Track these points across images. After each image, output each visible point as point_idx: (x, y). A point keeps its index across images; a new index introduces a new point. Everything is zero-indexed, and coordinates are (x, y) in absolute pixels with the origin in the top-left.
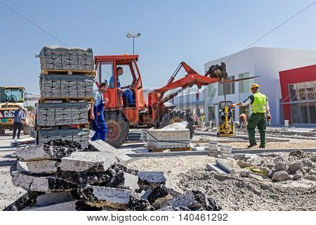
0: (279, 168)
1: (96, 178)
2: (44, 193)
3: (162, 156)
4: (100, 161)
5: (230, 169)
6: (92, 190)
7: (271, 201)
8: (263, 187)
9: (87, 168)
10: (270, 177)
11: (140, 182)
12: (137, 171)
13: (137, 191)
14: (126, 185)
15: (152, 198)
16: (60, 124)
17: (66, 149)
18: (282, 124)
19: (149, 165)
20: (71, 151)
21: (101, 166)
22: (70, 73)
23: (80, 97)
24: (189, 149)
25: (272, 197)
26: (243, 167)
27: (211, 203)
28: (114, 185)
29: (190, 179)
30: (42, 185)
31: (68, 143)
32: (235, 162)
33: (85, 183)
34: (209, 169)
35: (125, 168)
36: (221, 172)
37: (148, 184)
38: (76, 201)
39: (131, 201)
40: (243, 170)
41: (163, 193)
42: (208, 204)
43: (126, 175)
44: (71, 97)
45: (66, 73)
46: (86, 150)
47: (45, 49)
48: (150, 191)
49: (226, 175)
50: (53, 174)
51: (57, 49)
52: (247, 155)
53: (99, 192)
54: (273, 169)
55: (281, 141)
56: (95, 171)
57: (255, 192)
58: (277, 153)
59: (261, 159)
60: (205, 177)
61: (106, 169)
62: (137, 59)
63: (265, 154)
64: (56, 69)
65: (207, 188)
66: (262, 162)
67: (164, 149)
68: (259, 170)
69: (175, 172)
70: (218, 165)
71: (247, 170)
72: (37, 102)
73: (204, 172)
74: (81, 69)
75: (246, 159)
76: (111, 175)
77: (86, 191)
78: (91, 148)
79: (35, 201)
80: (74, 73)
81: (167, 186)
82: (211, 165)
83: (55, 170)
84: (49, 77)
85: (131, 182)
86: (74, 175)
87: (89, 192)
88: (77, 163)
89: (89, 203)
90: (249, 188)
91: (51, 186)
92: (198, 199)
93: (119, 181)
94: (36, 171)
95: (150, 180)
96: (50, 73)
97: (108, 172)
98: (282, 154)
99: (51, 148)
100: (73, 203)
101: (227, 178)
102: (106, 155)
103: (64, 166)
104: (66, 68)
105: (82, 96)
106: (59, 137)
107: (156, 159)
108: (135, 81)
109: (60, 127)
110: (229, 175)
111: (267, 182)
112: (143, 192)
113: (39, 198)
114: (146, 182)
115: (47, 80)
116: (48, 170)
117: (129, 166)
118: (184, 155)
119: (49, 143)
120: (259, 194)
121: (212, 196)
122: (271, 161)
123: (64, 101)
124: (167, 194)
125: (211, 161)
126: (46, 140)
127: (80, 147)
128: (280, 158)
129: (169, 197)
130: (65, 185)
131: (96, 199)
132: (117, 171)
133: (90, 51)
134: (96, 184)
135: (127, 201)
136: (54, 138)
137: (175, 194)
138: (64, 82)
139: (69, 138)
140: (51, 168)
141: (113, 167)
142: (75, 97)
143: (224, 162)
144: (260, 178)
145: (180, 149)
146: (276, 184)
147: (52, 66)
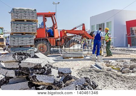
0: (125, 67)
1: (38, 71)
2: (13, 78)
3: (69, 61)
4: (40, 62)
5: (102, 67)
6: (36, 76)
7: (122, 82)
8: (118, 76)
9: (33, 66)
10: (121, 71)
11: (59, 73)
12: (57, 68)
13: (57, 77)
14: (52, 74)
15: (65, 81)
16: (21, 45)
17: (23, 57)
18: (127, 46)
19: (64, 65)
20: (26, 58)
21: (40, 65)
22: (25, 21)
23: (30, 32)
24: (82, 57)
26: (108, 66)
27: (93, 83)
28: (47, 74)
29: (83, 72)
30: (12, 74)
31: (24, 54)
32: (104, 64)
33: (33, 73)
34: (92, 67)
35: (52, 66)
36: (98, 68)
37: (63, 74)
38: (28, 81)
39: (54, 82)
40: (108, 68)
41: (70, 78)
43: (52, 70)
44: (26, 32)
45: (23, 21)
46: (33, 57)
47: (13, 9)
48: (64, 77)
49: (100, 70)
50: (17, 69)
51: (19, 9)
52: (110, 61)
53: (39, 78)
54: (123, 67)
55: (126, 54)
56: (37, 68)
57: (114, 78)
58: (124, 60)
60: (90, 71)
61: (42, 66)
62: (55, 14)
63: (118, 60)
64: (19, 19)
65: (91, 76)
66: (117, 64)
67: (70, 58)
68: (116, 68)
69: (76, 68)
70: (96, 65)
71: (110, 68)
72: (10, 34)
73: (89, 68)
74: (31, 19)
75: (110, 62)
76: (45, 69)
77: (33, 77)
78: (35, 57)
79: (9, 82)
80: (27, 21)
81: (72, 75)
82: (93, 65)
83: (18, 67)
84: (15, 22)
85: (55, 72)
86: (27, 69)
87: (34, 77)
88: (29, 64)
89: (34, 83)
90: (111, 76)
91: (16, 74)
92: (87, 81)
93: (49, 72)
94: (9, 67)
95: (64, 72)
96: (16, 21)
97: (44, 68)
98: (127, 60)
99: (16, 56)
100: (26, 83)
101: (100, 71)
102: (43, 60)
103: (23, 65)
104: (23, 18)
105: (31, 32)
106: (20, 51)
107: (66, 62)
108: (54, 25)
109: (20, 47)
110: (101, 70)
111: (120, 73)
112: (61, 78)
113: (10, 80)
114: (62, 73)
115: (14, 24)
116: (15, 67)
117: (54, 65)
118: (80, 60)
119: (15, 54)
120: (116, 79)
121: (93, 80)
122: (121, 64)
123: (23, 34)
124: (72, 79)
125: (93, 63)
126: (14, 53)
127: (30, 56)
128: (126, 62)
129: (73, 80)
130: (23, 74)
131: (38, 81)
132: (48, 68)
133: (35, 10)
134: (38, 74)
135: (53, 82)
136: (17, 52)
137: (76, 79)
138: (22, 25)
139: (25, 52)
140: (16, 66)
141: (46, 65)
142: (28, 32)
143: (99, 64)
144: (116, 72)
145: (78, 57)
146: (124, 74)
147: (17, 17)
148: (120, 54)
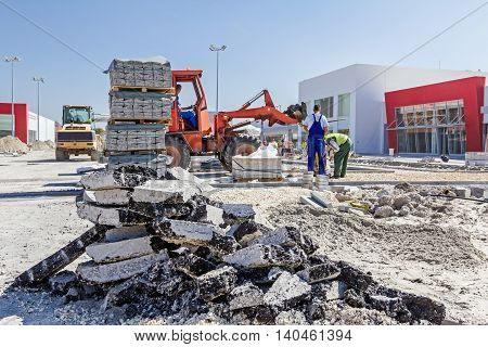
0: (383, 202)
1: (174, 210)
2: (114, 227)
3: (249, 187)
4: (178, 191)
5: (327, 203)
6: (169, 224)
7: (374, 239)
8: (365, 224)
9: (163, 199)
10: (373, 213)
11: (225, 216)
12: (221, 204)
13: (221, 226)
14: (208, 219)
15: (238, 235)
16: (133, 149)
17: (140, 177)
18: (386, 153)
19: (235, 197)
20: (146, 180)
21: (180, 197)
22: (144, 90)
23: (155, 118)
24: (280, 179)
25: (374, 235)
26: (341, 201)
27: (307, 241)
28: (195, 219)
29: (281, 213)
30: (111, 217)
31: (142, 170)
32: (333, 195)
33: (161, 216)
34: (302, 202)
35: (208, 200)
36: (317, 206)
37: (235, 218)
38: (151, 236)
39: (214, 238)
40: (341, 204)
41: (252, 229)
42: (303, 242)
43: (209, 208)
44: (146, 117)
45: (140, 90)
46: (162, 178)
47: (115, 62)
48: (236, 227)
49: (322, 209)
50: (125, 206)
51: (130, 62)
52: (346, 187)
53: (177, 227)
54: (377, 204)
55: (386, 172)
56: (172, 202)
57: (356, 229)
58: (380, 186)
59: (362, 192)
60: (299, 212)
61: (185, 200)
62: (200, 75)
63: (366, 186)
64: (128, 85)
65: (301, 223)
66: (363, 196)
67: (251, 180)
68: (359, 204)
69: (264, 205)
70: (313, 198)
71: (346, 204)
72: (106, 124)
73: (297, 206)
74: (157, 85)
75: (345, 192)
76: (191, 207)
77: (162, 226)
78: (169, 177)
79: (104, 236)
80: (149, 90)
81: (256, 220)
82: (305, 198)
83: (127, 200)
84: (120, 94)
85: (214, 215)
86: (148, 207)
87: (166, 226)
88: (153, 193)
89: (166, 239)
90: (349, 224)
91: (122, 219)
92: (292, 236)
93: (200, 214)
94: (105, 202)
95: (235, 214)
96: (121, 90)
97: (188, 204)
98: (386, 187)
99: (122, 175)
100: (147, 240)
101: (324, 213)
102: (186, 183)
103: (137, 196)
104: (139, 84)
105: (158, 117)
106: (131, 164)
107: (242, 190)
108: (200, 99)
109: (133, 152)
110: (326, 210)
111: (369, 218)
112: (229, 227)
113: (108, 233)
114: (232, 216)
115: (117, 97)
116: (119, 201)
117: (212, 198)
118: (274, 186)
119: (120, 170)
120: (360, 232)
121: (305, 234)
122: (373, 195)
123: (138, 122)
124: (255, 230)
125: (305, 193)
126: (117, 167)
127: (155, 175)
128: (384, 191)
129: (258, 233)
130: (138, 218)
131: (174, 234)
132: (198, 203)
133: (168, 64)
134: (173, 218)
135: (210, 238)
136: (125, 164)
137: (265, 231)
138: (137, 100)
139: (143, 165)
140: (122, 198)
141: (194, 198)
142: (150, 118)
143: (320, 195)
144: (361, 213)
145: (270, 179)
146: (379, 220)
147: (123, 82)
148: (371, 171)
